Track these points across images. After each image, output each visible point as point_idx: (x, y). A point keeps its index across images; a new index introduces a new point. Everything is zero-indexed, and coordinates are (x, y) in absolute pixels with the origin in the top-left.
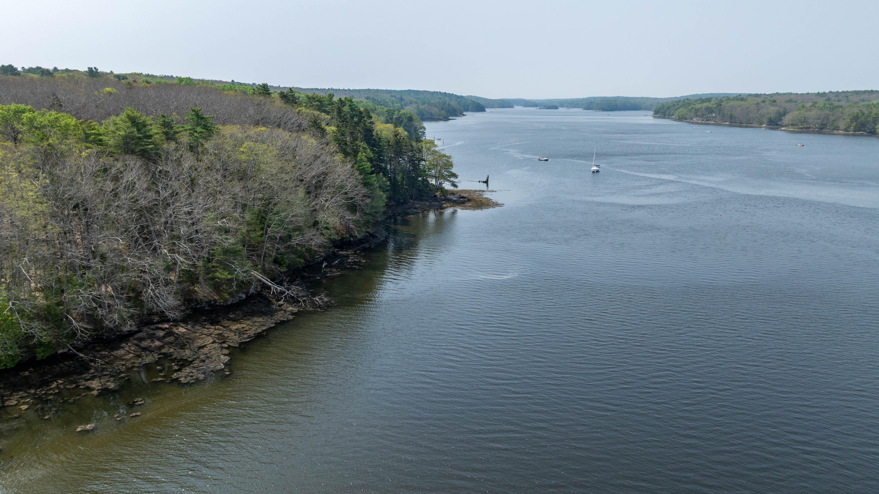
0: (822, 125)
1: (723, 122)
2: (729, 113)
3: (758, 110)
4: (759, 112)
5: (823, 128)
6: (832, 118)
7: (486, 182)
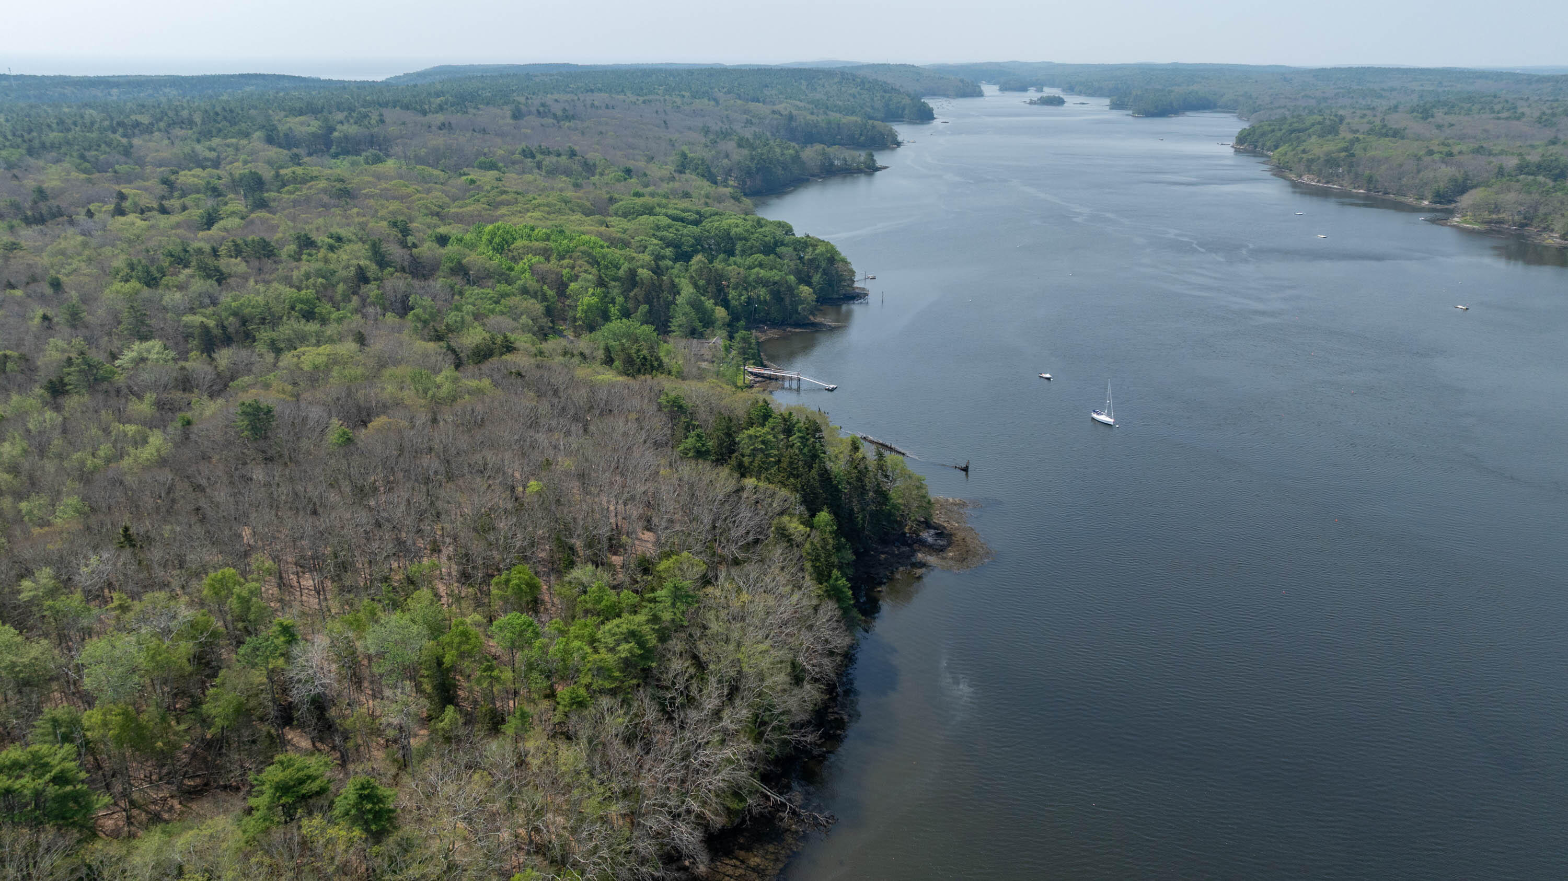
0: (1525, 218)
1: (1355, 188)
2: (1367, 172)
3: (1419, 171)
4: (1420, 176)
5: (1526, 225)
6: (1542, 210)
7: (966, 469)
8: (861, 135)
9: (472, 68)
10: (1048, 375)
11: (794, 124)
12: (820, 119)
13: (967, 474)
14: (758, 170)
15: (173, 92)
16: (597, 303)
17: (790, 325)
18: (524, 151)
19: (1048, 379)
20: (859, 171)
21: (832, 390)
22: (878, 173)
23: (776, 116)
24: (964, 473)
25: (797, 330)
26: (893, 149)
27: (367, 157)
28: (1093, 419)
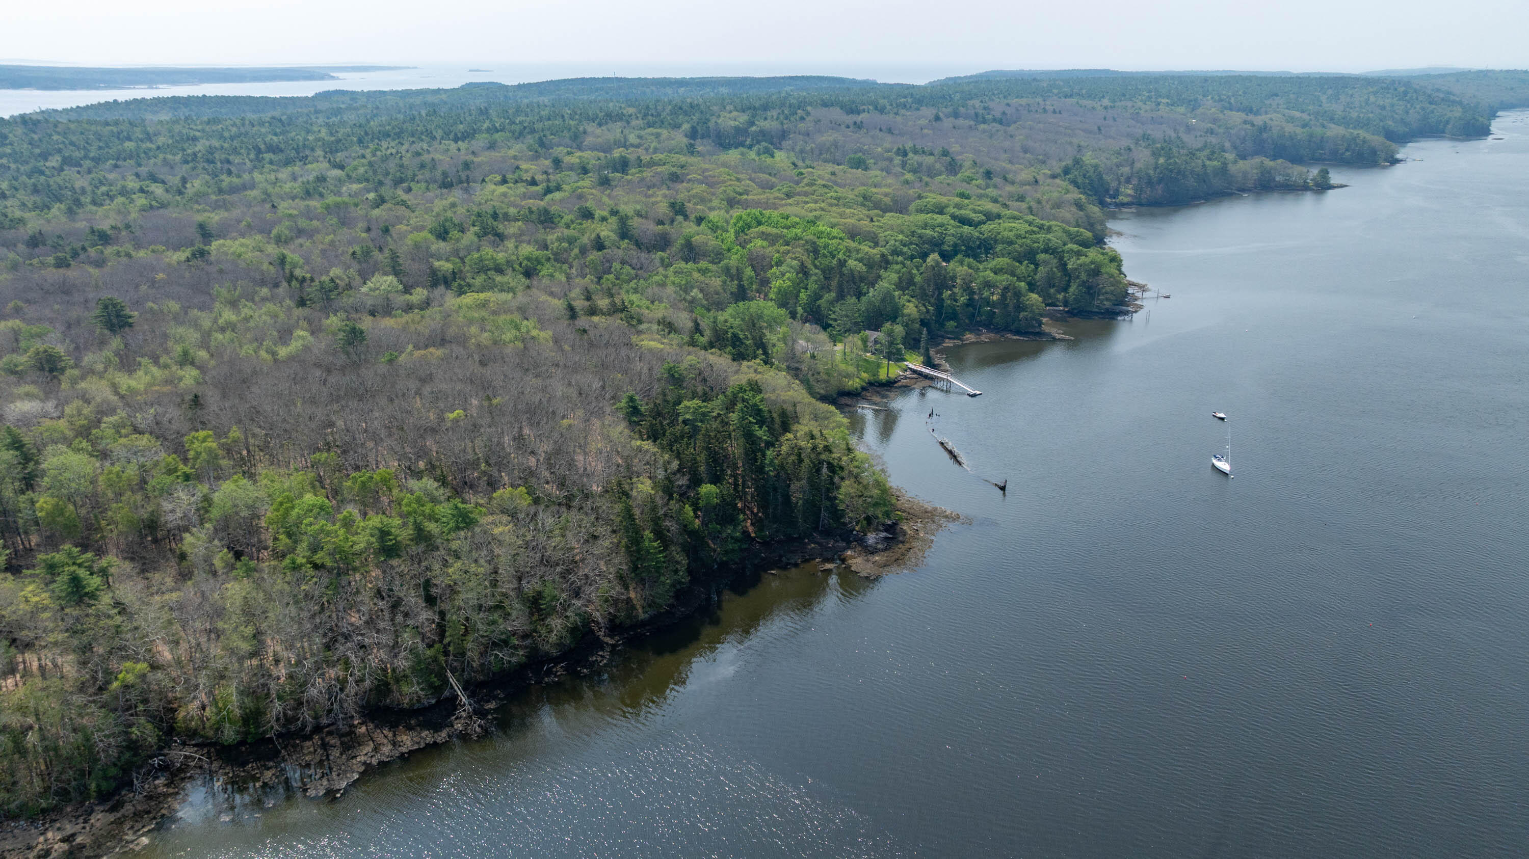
7: (1003, 489)
8: (1347, 150)
9: (1021, 73)
10: (1222, 415)
11: (1265, 135)
12: (1335, 131)
13: (1004, 493)
14: (1160, 181)
15: (724, 90)
16: (789, 287)
17: (1011, 331)
18: (899, 149)
19: (1222, 419)
20: (1305, 188)
21: (974, 396)
22: (1330, 191)
23: (1248, 126)
24: (1002, 492)
25: (1015, 337)
26: (1384, 167)
27: (759, 149)
28: (1213, 465)
